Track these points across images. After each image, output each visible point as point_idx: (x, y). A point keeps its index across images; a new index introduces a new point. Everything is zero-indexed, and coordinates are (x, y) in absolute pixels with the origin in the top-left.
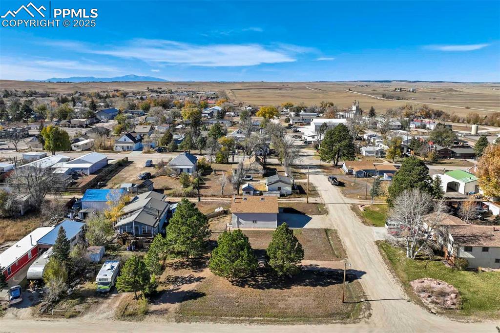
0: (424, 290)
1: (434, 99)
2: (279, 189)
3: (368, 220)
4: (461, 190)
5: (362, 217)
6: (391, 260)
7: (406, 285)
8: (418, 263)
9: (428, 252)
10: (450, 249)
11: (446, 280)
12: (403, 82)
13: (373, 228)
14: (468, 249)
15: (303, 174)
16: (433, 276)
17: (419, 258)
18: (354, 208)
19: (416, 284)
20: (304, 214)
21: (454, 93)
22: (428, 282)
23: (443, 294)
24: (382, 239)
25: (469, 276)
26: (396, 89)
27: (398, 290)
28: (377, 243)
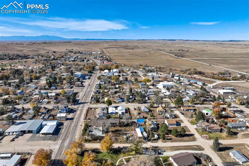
0: (204, 136)
1: (197, 57)
2: (172, 117)
3: (192, 124)
4: (209, 114)
5: (190, 123)
6: (198, 132)
7: (201, 136)
8: (202, 132)
9: (204, 130)
10: (207, 129)
11: (207, 135)
12: (181, 41)
13: (193, 125)
14: (210, 130)
15: (173, 110)
16: (205, 134)
17: (203, 131)
18: (188, 121)
19: (203, 136)
20: (179, 123)
21: (205, 52)
22: (204, 135)
23: (207, 137)
24: (196, 128)
25: (210, 134)
26: (180, 50)
27: (200, 137)
28: (195, 128)
